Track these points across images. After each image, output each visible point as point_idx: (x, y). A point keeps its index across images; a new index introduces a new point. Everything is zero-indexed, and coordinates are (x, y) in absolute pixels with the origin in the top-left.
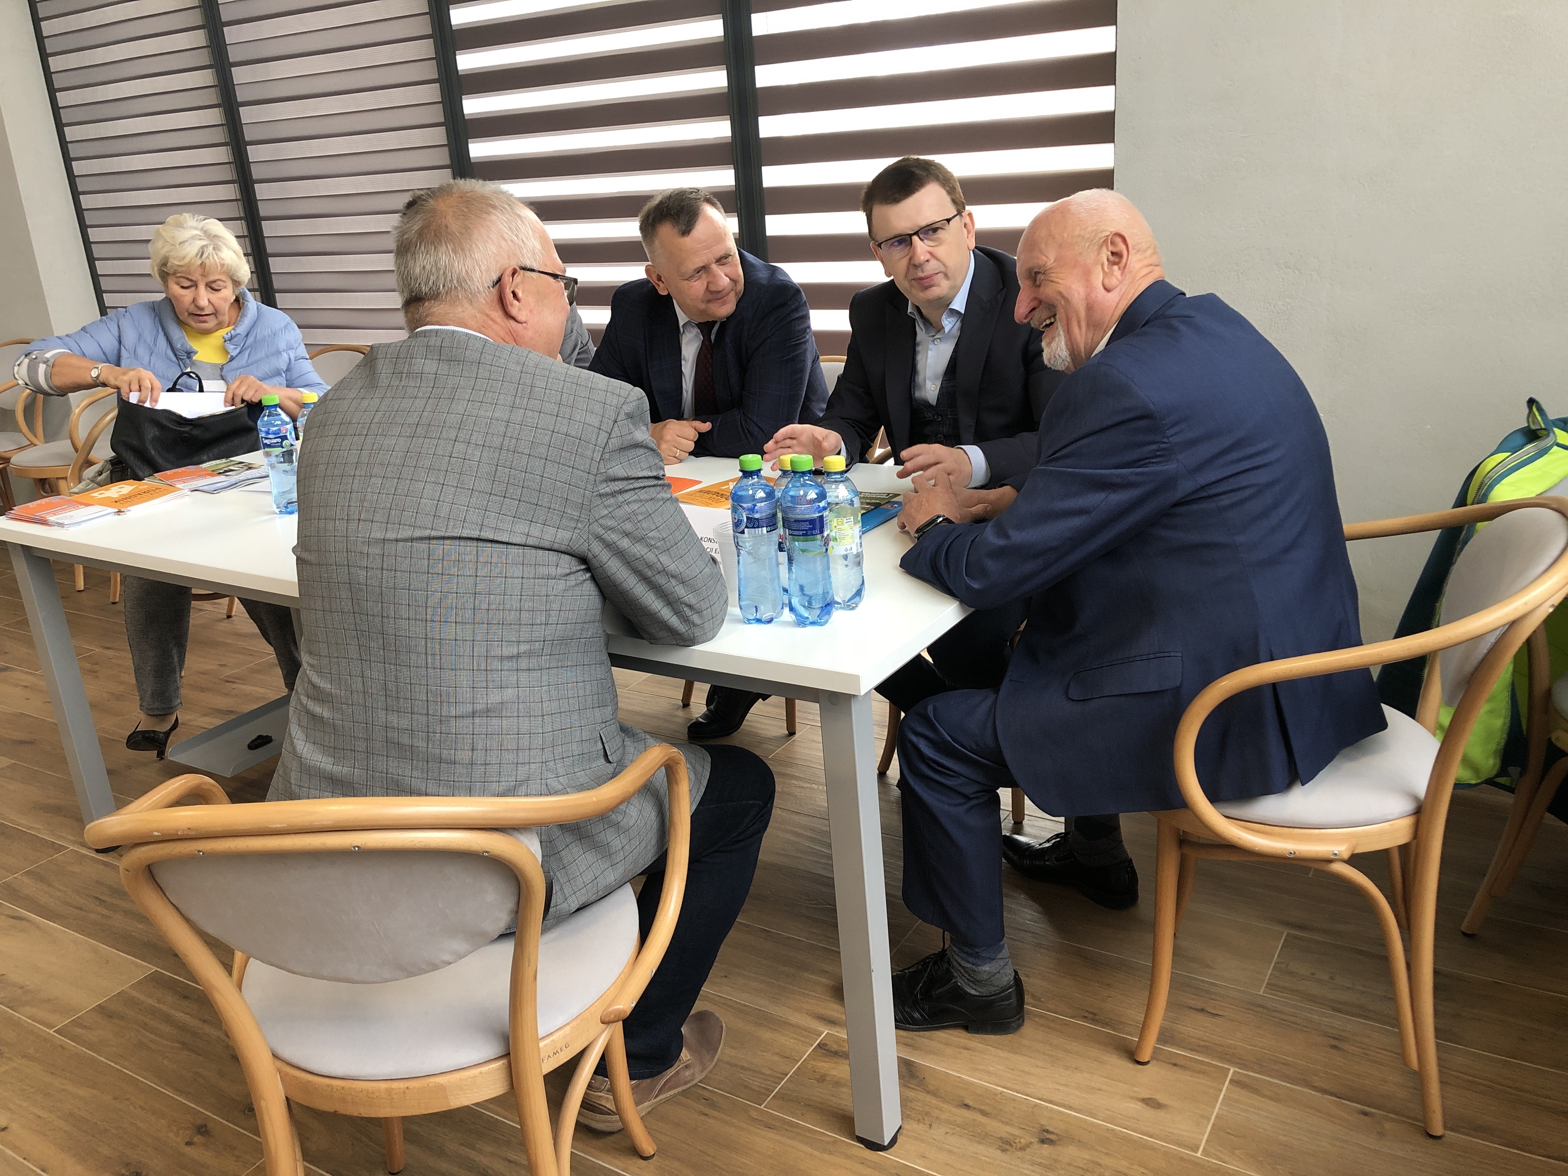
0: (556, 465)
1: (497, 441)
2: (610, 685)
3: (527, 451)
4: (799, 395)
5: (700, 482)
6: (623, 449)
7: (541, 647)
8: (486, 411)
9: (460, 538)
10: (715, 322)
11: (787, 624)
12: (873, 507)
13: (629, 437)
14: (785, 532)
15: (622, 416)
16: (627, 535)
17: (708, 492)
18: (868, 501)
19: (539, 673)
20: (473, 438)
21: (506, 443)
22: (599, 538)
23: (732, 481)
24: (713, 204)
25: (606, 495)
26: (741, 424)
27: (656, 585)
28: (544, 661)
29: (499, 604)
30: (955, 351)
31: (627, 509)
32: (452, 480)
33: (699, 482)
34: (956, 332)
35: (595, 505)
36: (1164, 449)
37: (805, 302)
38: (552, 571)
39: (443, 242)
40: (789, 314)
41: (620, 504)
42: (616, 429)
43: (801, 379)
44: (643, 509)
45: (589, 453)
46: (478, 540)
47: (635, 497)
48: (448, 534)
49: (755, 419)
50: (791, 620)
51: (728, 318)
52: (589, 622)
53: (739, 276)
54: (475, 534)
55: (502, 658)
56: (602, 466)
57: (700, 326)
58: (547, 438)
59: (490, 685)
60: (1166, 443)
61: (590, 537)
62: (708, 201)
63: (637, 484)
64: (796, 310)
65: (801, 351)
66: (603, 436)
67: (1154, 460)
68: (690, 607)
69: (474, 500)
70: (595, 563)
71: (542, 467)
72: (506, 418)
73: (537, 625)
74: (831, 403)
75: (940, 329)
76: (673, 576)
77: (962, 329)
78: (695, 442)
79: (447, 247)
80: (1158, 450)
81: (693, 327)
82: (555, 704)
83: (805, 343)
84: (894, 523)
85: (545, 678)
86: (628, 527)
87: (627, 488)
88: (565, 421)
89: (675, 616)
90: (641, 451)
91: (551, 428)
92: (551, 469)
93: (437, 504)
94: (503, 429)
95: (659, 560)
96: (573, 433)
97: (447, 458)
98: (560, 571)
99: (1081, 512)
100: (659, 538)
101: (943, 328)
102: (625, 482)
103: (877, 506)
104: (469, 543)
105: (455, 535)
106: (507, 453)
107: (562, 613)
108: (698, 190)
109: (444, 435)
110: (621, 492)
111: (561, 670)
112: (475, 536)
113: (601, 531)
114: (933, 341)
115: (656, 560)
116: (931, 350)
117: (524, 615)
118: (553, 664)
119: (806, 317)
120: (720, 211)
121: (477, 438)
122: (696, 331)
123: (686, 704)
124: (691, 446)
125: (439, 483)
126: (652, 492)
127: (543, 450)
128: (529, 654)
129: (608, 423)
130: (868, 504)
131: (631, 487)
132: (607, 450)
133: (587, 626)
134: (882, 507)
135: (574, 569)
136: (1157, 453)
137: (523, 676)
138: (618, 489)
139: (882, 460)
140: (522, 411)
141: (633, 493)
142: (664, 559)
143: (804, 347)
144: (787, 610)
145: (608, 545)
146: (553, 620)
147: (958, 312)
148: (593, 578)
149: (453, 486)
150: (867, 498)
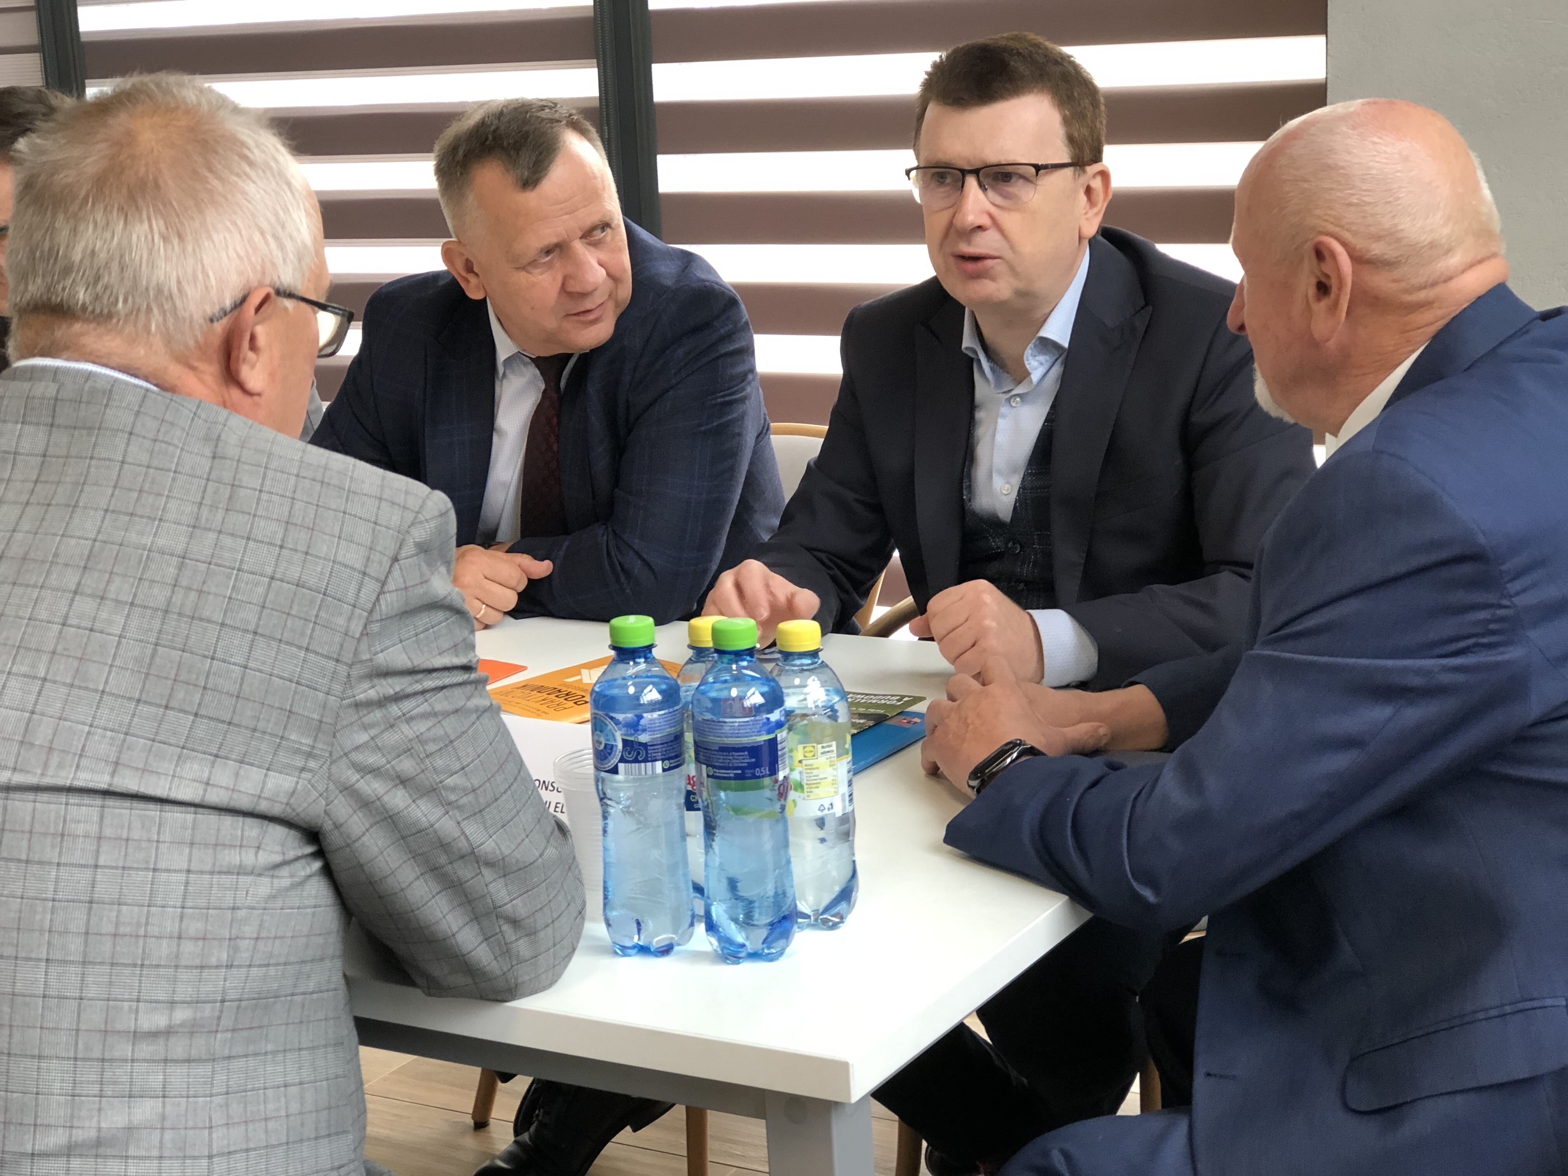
0: (274, 644)
1: (159, 596)
2: (353, 1087)
3: (218, 617)
4: (726, 502)
5: (521, 669)
6: (408, 613)
7: (217, 1014)
8: (141, 533)
9: (70, 790)
10: (569, 356)
11: (698, 956)
12: (871, 723)
13: (420, 590)
14: (699, 771)
15: (409, 549)
16: (403, 781)
17: (540, 689)
18: (862, 710)
19: (209, 1067)
20: (113, 588)
21: (178, 599)
22: (348, 790)
23: (590, 666)
24: (583, 132)
25: (369, 704)
26: (608, 554)
27: (452, 881)
28: (220, 1043)
29: (138, 925)
30: (1051, 420)
31: (408, 731)
32: (63, 671)
33: (519, 669)
34: (1051, 385)
35: (345, 723)
36: (1502, 619)
37: (747, 323)
38: (248, 858)
39: (144, 216)
40: (712, 345)
41: (392, 721)
42: (396, 572)
43: (732, 470)
44: (438, 731)
45: (341, 621)
46: (107, 793)
47: (425, 708)
48: (47, 781)
49: (637, 543)
50: (709, 948)
51: (593, 351)
52: (312, 961)
53: (625, 270)
54: (102, 781)
55: (137, 1036)
56: (364, 647)
57: (540, 362)
58: (261, 590)
59: (108, 1090)
60: (1506, 607)
61: (332, 786)
62: (575, 126)
63: (430, 683)
64: (729, 337)
65: (735, 415)
66: (371, 587)
67: (1485, 640)
68: (515, 922)
69: (104, 712)
70: (334, 840)
71: (246, 649)
72: (180, 548)
73: (210, 967)
74: (787, 517)
75: (1023, 375)
76: (490, 864)
77: (1065, 380)
78: (519, 594)
79: (151, 226)
80: (1490, 621)
81: (525, 364)
82: (237, 1133)
83: (743, 400)
84: (914, 755)
85: (220, 1078)
86: (407, 766)
87: (410, 690)
88: (299, 556)
89: (484, 944)
90: (440, 615)
91: (269, 570)
92: (264, 653)
93: (30, 720)
94: (172, 571)
95: (463, 833)
96: (312, 582)
97: (56, 628)
98: (266, 858)
99: (1350, 743)
100: (464, 789)
101: (1028, 374)
102: (408, 679)
103: (880, 720)
104: (87, 800)
105: (60, 782)
106: (178, 621)
107: (261, 944)
108: (556, 104)
109: (53, 580)
110: (398, 698)
111: (252, 1062)
112: (103, 786)
113: (353, 777)
114: (1008, 400)
115: (457, 833)
116: (1003, 416)
117: (188, 947)
118: (238, 1049)
119: (748, 351)
120: (594, 146)
121: (121, 589)
122: (532, 373)
123: (481, 1124)
124: (511, 600)
125: (35, 677)
126: (457, 698)
127: (249, 616)
128: (193, 1029)
129: (380, 563)
130: (861, 716)
131: (418, 687)
132: (376, 616)
133: (307, 968)
134: (887, 722)
135: (291, 854)
136: (1492, 626)
137: (178, 1075)
138: (392, 692)
139: (886, 629)
140: (212, 536)
141: (421, 699)
142: (474, 832)
143: (741, 408)
144: (700, 928)
145: (365, 804)
146: (244, 957)
147: (1055, 345)
148: (328, 871)
149: (64, 684)
150: (859, 704)
